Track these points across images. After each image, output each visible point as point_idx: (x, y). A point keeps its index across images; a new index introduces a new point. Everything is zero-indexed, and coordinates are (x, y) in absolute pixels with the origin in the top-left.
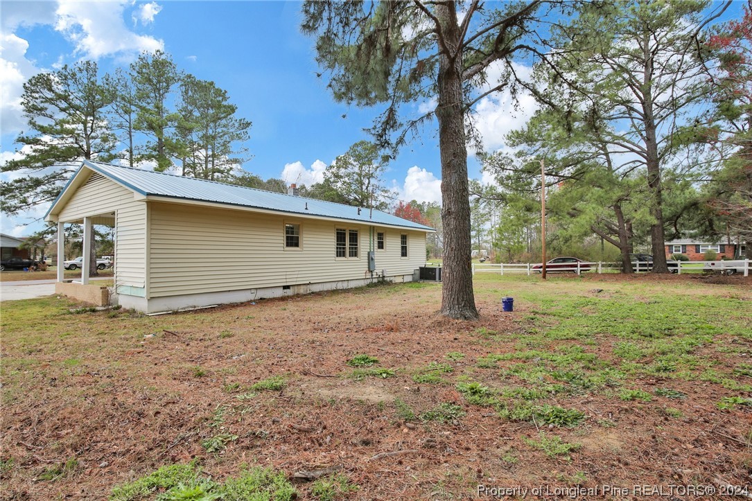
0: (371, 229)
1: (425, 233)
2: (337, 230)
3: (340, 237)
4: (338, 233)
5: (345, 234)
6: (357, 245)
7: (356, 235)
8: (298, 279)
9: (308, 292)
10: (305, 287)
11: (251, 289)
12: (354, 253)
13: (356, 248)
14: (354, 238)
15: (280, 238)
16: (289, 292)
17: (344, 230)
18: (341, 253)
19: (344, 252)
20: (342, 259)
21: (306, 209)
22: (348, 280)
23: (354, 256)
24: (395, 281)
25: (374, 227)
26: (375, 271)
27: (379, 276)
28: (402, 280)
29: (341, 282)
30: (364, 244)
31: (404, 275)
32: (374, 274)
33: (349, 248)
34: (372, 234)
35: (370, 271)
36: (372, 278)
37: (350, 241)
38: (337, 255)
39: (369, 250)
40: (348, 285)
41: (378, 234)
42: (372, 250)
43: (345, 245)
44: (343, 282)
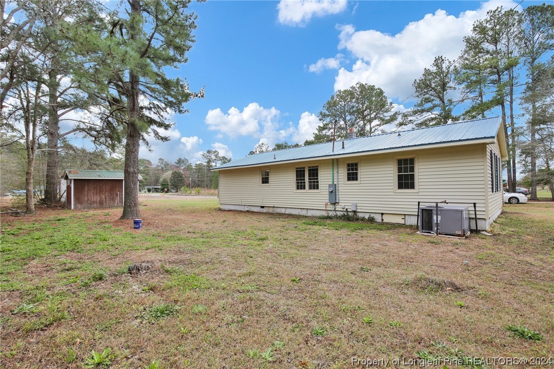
0: (334, 162)
2: (297, 168)
3: (300, 174)
4: (297, 171)
5: (304, 171)
6: (317, 179)
7: (317, 170)
10: (272, 208)
12: (315, 186)
13: (318, 182)
14: (314, 172)
15: (259, 179)
16: (264, 210)
18: (300, 186)
19: (304, 185)
20: (303, 191)
21: (275, 158)
22: (307, 209)
23: (314, 189)
24: (383, 220)
25: (337, 159)
26: (340, 204)
27: (347, 209)
28: (402, 222)
29: (300, 210)
30: (325, 177)
31: (405, 215)
32: (338, 208)
33: (310, 182)
34: (335, 167)
35: (332, 204)
36: (335, 210)
37: (309, 176)
38: (298, 188)
39: (331, 183)
40: (307, 213)
41: (349, 165)
42: (335, 183)
43: (304, 180)
44: (302, 210)
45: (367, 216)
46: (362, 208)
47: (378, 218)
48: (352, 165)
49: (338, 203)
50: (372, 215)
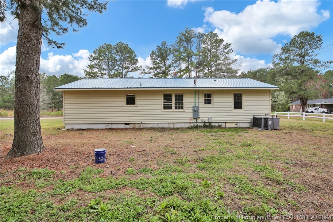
0: (196, 92)
1: (270, 90)
2: (164, 94)
3: (167, 97)
4: (164, 96)
5: (171, 96)
6: (183, 102)
8: (131, 121)
9: (141, 127)
10: (139, 125)
11: (106, 124)
12: (180, 106)
13: (183, 104)
14: (180, 98)
15: (123, 101)
16: (128, 127)
17: (171, 94)
18: (167, 106)
19: (171, 106)
20: (169, 110)
21: (141, 85)
22: (174, 123)
23: (179, 109)
24: (226, 126)
25: (199, 90)
26: (200, 118)
27: (205, 121)
28: (236, 126)
29: (167, 124)
30: (188, 102)
31: (237, 122)
32: (199, 121)
33: (175, 104)
34: (197, 95)
35: (194, 118)
36: (197, 123)
37: (176, 100)
38: (164, 108)
39: (194, 105)
40: (173, 126)
41: (205, 95)
42: (197, 105)
43: (171, 102)
44: (170, 124)
45: (217, 125)
46: (215, 120)
47: (223, 125)
48: (208, 94)
49: (199, 118)
50: (220, 124)
